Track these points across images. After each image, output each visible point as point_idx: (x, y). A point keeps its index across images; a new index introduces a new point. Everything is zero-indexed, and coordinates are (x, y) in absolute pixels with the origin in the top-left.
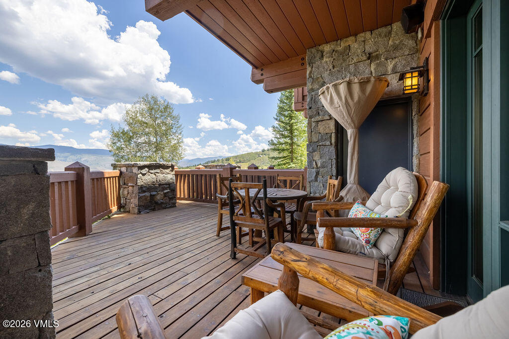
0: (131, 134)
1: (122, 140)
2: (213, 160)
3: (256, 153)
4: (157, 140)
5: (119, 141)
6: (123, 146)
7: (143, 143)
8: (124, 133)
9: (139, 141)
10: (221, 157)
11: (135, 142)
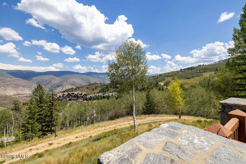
0: (119, 65)
1: (114, 69)
2: (152, 76)
3: (177, 71)
4: (132, 67)
5: (113, 70)
6: (114, 72)
7: (125, 70)
8: (115, 65)
9: (123, 69)
10: (156, 74)
11: (121, 70)
